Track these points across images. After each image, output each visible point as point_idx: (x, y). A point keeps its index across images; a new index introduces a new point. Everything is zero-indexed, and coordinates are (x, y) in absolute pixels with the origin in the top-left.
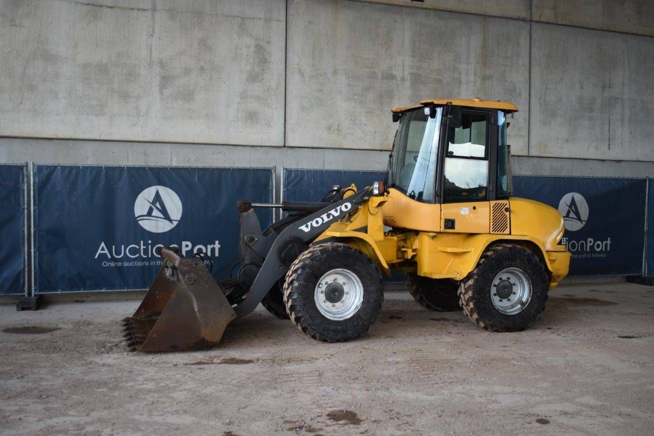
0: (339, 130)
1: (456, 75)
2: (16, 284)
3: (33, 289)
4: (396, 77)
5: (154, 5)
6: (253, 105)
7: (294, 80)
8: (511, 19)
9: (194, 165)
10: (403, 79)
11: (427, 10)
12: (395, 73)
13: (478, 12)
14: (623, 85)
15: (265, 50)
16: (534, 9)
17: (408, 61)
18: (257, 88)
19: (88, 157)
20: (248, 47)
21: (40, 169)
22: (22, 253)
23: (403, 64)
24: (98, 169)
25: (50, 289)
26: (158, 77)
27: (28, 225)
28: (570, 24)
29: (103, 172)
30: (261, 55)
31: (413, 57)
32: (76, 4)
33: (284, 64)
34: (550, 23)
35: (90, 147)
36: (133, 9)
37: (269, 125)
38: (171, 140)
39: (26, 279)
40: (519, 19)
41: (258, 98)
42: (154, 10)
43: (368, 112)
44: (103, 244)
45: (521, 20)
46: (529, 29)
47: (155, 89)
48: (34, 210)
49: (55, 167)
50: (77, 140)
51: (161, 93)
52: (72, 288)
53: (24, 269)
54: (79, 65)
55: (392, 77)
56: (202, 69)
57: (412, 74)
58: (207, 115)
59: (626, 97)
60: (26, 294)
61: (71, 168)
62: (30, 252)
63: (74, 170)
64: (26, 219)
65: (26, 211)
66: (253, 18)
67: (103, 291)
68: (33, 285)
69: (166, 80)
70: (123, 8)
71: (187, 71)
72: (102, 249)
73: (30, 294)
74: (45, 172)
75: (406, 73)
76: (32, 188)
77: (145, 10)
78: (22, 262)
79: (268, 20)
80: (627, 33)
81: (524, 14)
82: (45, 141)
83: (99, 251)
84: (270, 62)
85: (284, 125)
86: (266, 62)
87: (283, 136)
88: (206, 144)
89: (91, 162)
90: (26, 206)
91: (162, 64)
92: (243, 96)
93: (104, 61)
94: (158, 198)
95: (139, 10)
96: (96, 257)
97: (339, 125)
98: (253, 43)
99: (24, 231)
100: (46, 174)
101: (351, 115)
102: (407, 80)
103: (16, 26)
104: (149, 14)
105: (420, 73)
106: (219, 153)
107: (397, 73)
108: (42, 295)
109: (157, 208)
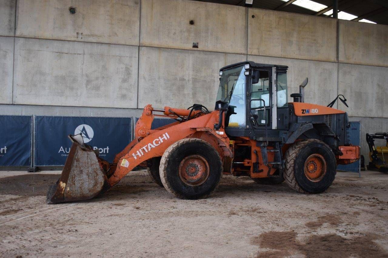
0: (160, 102)
1: (212, 78)
2: (27, 162)
3: (34, 164)
4: (185, 79)
5: (84, 51)
6: (124, 92)
7: (142, 82)
8: (238, 54)
9: (99, 116)
10: (189, 80)
11: (200, 51)
12: (185, 78)
13: (222, 52)
14: (291, 81)
15: (129, 69)
16: (249, 49)
17: (191, 73)
18: (126, 85)
19: (57, 113)
20: (122, 68)
21: (37, 117)
22: (30, 151)
23: (189, 74)
24: (61, 117)
25: (41, 165)
26: (85, 81)
27: (33, 140)
28: (266, 55)
29: (62, 119)
30: (128, 71)
31: (193, 71)
32: (53, 52)
33: (137, 75)
34: (256, 55)
35: (58, 109)
36: (76, 54)
37: (131, 100)
38: (91, 106)
39: (32, 160)
40: (241, 54)
41: (126, 89)
42: (84, 54)
43: (173, 94)
44: (62, 147)
45: (243, 54)
46: (246, 58)
47: (84, 86)
48: (35, 133)
49: (44, 117)
50: (52, 106)
51: (86, 87)
52: (49, 165)
53: (31, 156)
54: (54, 77)
55: (183, 80)
56: (103, 78)
57: (193, 78)
58: (105, 96)
59: (292, 86)
60: (31, 166)
61: (49, 117)
62: (33, 150)
63: (51, 118)
64: (32, 137)
65: (32, 134)
66: (125, 57)
67: (62, 166)
68: (34, 163)
69: (88, 82)
70: (72, 54)
71: (97, 78)
72: (62, 149)
73: (33, 166)
74: (39, 119)
75: (190, 77)
76: (34, 125)
77: (80, 54)
78: (30, 154)
79: (131, 57)
80: (293, 58)
81: (244, 51)
82: (40, 106)
83: (60, 150)
84: (131, 74)
85: (137, 100)
86: (130, 74)
87: (137, 104)
88: (104, 108)
89: (58, 115)
90: (32, 132)
91: (87, 76)
92: (120, 88)
93: (64, 75)
94: (84, 129)
95: (78, 54)
96: (59, 152)
97: (161, 100)
98: (124, 66)
99: (31, 142)
100: (40, 119)
101: (166, 96)
102: (191, 81)
103: (29, 61)
104: (82, 56)
105: (196, 77)
106: (110, 111)
107: (186, 78)
108: (37, 167)
109: (84, 133)
